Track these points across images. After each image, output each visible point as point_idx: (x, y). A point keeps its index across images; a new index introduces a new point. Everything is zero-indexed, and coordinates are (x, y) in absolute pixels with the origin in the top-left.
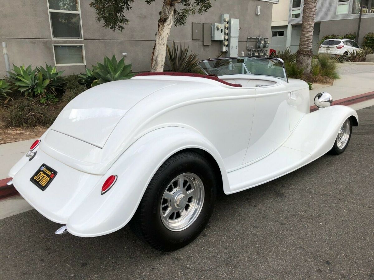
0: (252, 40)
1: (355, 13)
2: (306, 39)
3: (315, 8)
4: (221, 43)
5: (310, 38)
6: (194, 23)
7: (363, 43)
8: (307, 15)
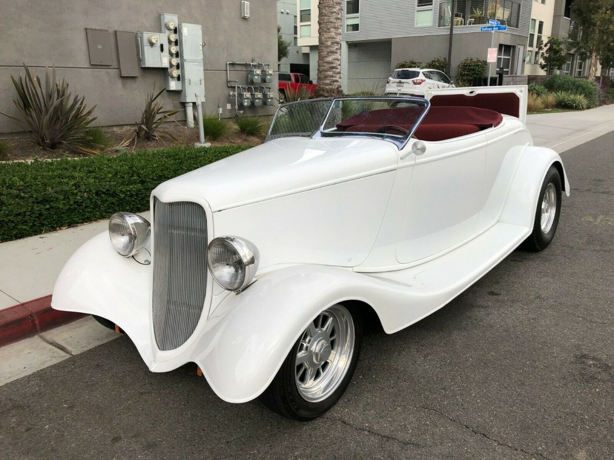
0: (238, 68)
1: (444, 26)
2: (328, 66)
3: (338, 7)
4: (163, 72)
5: (334, 65)
6: (90, 29)
7: (458, 75)
8: (325, 21)
